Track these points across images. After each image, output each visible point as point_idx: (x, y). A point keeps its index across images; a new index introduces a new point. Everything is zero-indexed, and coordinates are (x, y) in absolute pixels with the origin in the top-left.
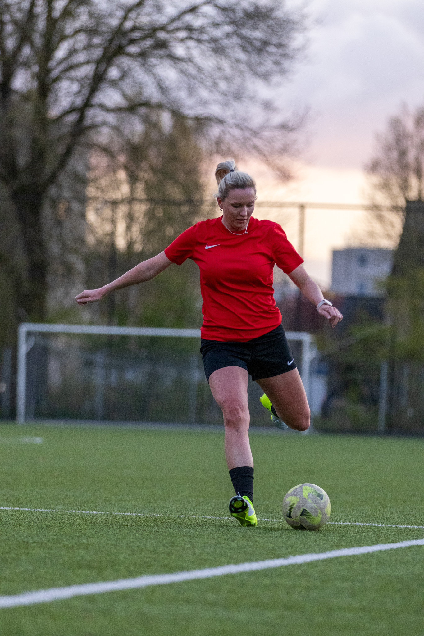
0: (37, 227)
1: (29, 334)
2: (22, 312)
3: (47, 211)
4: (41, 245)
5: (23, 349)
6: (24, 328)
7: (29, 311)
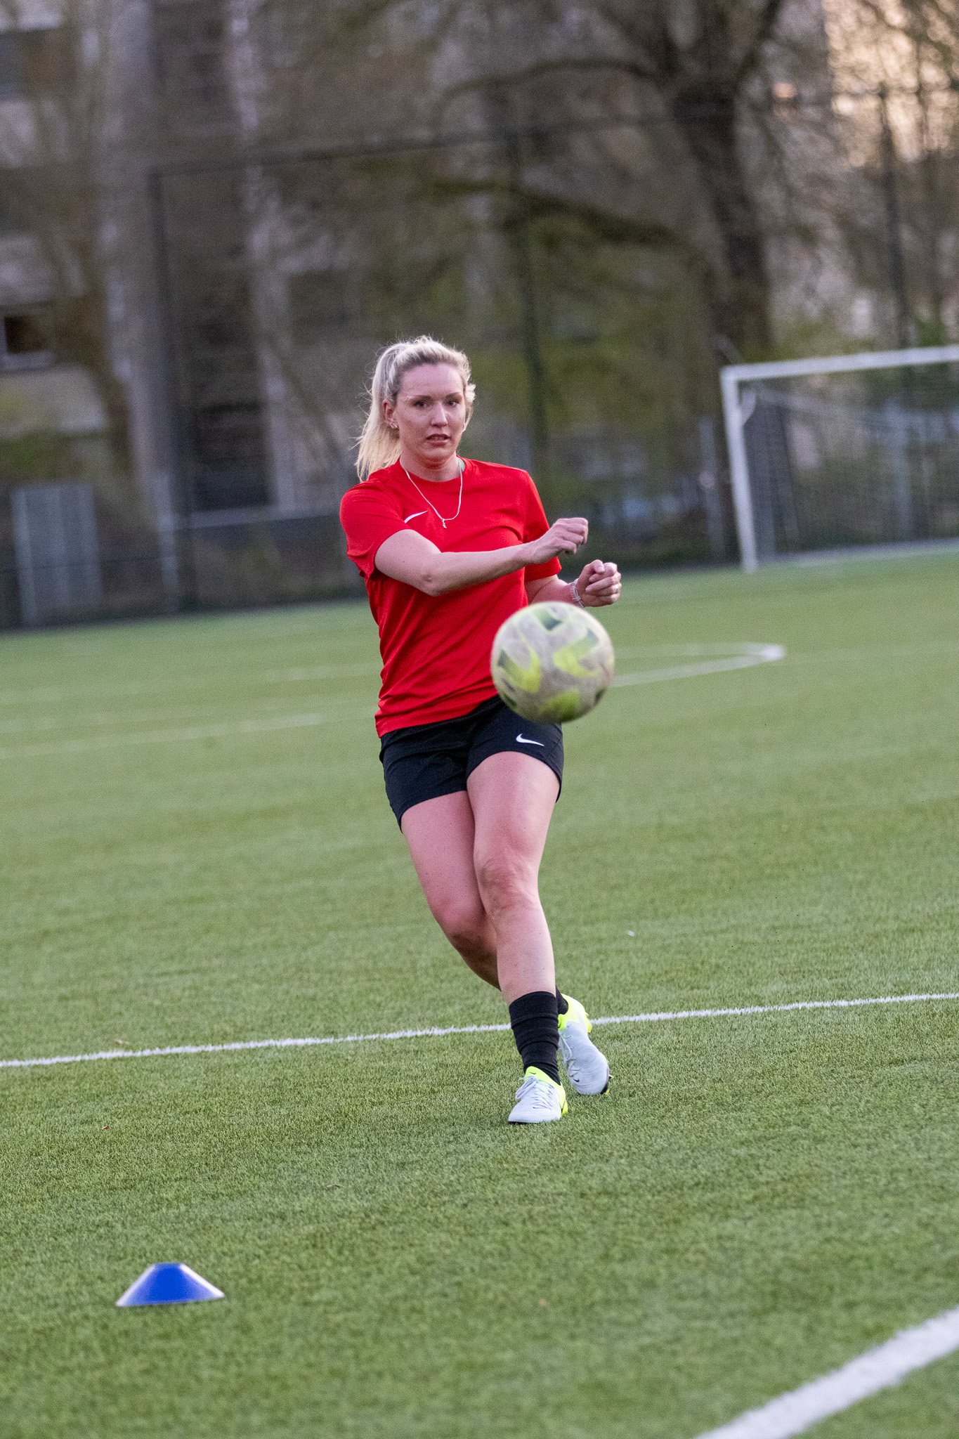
0: (732, 166)
1: (743, 386)
2: (724, 343)
3: (747, 130)
4: (745, 201)
5: (735, 419)
6: (731, 377)
7: (737, 338)
